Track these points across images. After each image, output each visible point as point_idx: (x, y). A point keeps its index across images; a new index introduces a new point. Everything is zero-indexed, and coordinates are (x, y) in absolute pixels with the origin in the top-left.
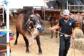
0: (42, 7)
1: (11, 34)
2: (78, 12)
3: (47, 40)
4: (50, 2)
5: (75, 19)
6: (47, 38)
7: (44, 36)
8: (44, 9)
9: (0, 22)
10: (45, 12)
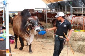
0: (43, 9)
1: (12, 38)
2: (81, 14)
3: (50, 43)
4: (51, 4)
5: (79, 21)
6: (50, 41)
7: (46, 39)
8: (46, 12)
9: (0, 25)
10: (47, 14)
